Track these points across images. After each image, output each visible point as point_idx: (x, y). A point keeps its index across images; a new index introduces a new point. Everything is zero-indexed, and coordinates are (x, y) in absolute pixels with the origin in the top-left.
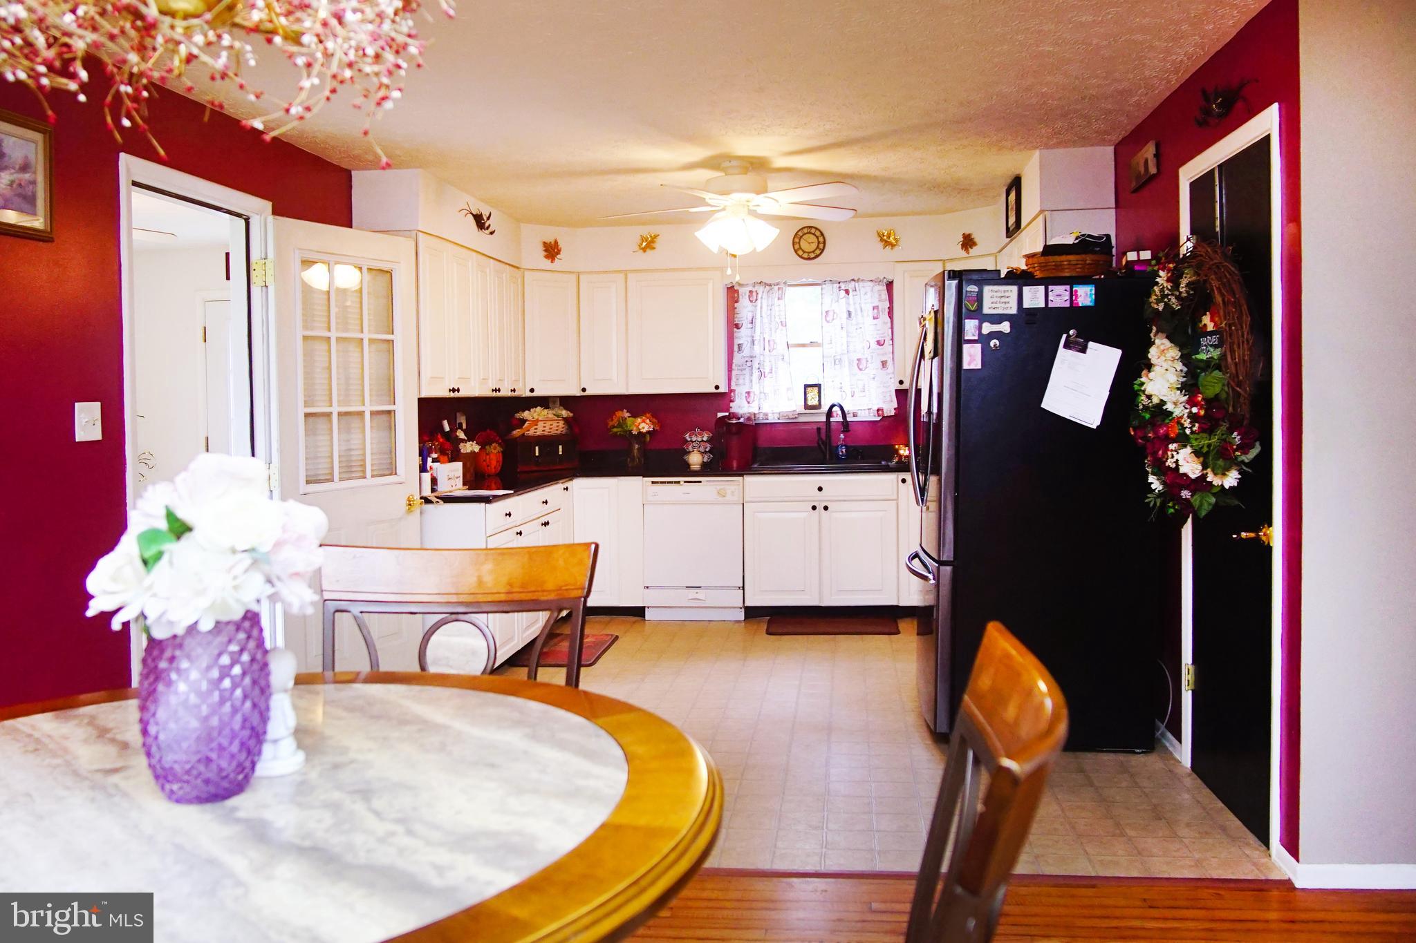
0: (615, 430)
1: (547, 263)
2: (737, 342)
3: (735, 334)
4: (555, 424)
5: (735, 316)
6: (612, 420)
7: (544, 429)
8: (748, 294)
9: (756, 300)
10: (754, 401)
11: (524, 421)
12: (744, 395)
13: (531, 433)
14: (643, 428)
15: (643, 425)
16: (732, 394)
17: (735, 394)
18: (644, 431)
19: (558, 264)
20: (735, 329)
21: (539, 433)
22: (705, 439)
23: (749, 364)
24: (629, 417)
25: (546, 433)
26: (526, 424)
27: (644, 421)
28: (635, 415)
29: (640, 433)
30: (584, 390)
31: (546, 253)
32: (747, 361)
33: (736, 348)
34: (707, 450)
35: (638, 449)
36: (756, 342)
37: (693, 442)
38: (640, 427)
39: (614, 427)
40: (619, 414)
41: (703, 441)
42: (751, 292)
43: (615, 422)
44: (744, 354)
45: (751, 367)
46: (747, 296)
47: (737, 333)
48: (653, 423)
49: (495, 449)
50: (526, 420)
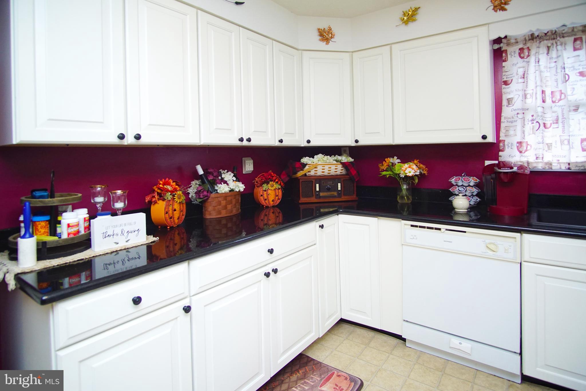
0: (384, 173)
1: (323, 45)
2: (505, 98)
3: (503, 91)
4: (333, 167)
5: (504, 74)
6: (383, 165)
7: (323, 171)
8: (517, 51)
9: (529, 56)
10: (526, 150)
11: (304, 165)
12: (515, 145)
13: (312, 173)
14: (410, 172)
15: (409, 170)
16: (501, 144)
17: (504, 145)
18: (410, 175)
19: (332, 46)
20: (504, 86)
21: (319, 173)
22: (472, 184)
23: (520, 116)
24: (398, 163)
25: (326, 174)
26: (307, 167)
27: (409, 167)
28: (404, 161)
29: (406, 177)
30: (357, 141)
31: (321, 38)
32: (518, 114)
33: (505, 102)
34: (474, 194)
35: (407, 189)
36: (528, 96)
37: (459, 186)
38: (406, 172)
39: (384, 171)
40: (391, 160)
41: (469, 186)
42: (521, 50)
43: (385, 167)
44: (514, 107)
45: (524, 118)
46: (517, 55)
47: (505, 89)
48: (419, 168)
49: (272, 186)
50: (307, 164)
